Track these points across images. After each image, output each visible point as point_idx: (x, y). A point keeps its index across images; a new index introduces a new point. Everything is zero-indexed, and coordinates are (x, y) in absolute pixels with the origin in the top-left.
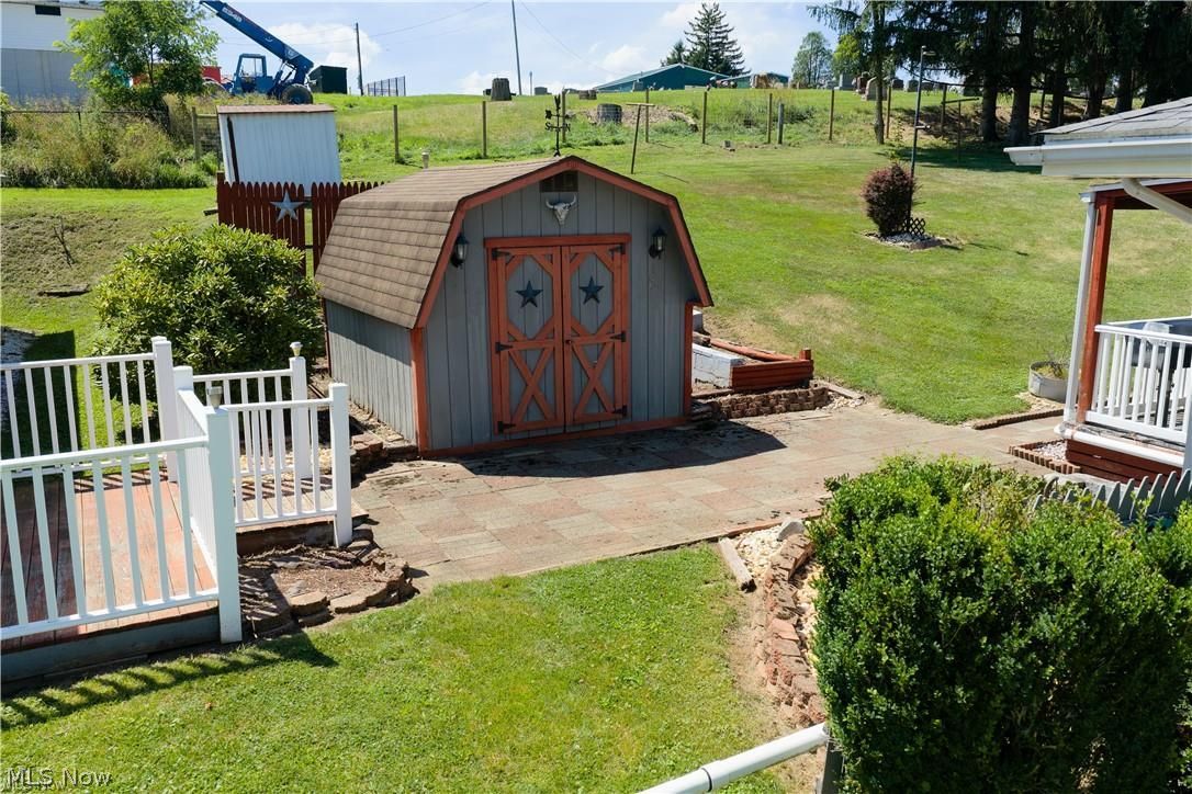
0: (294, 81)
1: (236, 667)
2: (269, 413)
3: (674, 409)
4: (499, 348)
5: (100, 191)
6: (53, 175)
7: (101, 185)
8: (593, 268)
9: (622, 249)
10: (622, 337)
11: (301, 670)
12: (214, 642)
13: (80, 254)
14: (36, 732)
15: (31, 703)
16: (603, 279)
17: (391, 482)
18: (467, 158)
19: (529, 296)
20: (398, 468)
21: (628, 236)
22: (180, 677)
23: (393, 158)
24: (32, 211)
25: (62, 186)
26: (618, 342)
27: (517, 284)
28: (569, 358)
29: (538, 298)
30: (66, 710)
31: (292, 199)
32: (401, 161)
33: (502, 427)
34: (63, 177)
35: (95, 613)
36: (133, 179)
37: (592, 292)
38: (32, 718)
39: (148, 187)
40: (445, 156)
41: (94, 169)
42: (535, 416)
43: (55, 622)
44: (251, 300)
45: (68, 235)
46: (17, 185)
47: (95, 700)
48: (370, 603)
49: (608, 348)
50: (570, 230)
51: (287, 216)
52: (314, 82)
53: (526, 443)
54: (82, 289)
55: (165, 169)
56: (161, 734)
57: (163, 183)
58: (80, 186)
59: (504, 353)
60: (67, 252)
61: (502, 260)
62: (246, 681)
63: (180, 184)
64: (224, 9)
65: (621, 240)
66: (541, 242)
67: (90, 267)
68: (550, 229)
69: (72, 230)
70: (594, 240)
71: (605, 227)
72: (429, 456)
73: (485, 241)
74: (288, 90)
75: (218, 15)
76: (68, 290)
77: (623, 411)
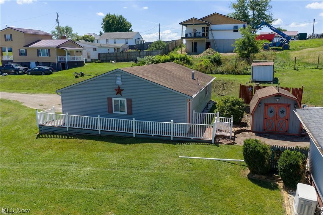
0: (286, 43)
1: (212, 145)
2: (228, 124)
3: (297, 132)
4: (265, 118)
5: (232, 75)
6: (226, 72)
7: (233, 74)
8: (283, 108)
9: (289, 106)
10: (288, 120)
11: (217, 147)
12: (211, 143)
13: (226, 88)
14: (196, 145)
15: (197, 143)
16: (285, 110)
17: (244, 134)
18: (313, 69)
19: (271, 112)
20: (247, 133)
21: (290, 104)
22: (207, 144)
23: (294, 68)
24: (220, 80)
25: (227, 74)
26: (287, 120)
27: (269, 110)
28: (277, 122)
29: (273, 112)
30: (199, 144)
31: (251, 88)
32: (295, 69)
33: (264, 130)
34: (228, 73)
35: (202, 138)
36: (239, 73)
37: (282, 112)
38: (196, 144)
39: (241, 75)
40: (308, 68)
41: (233, 71)
42: (270, 129)
43: (199, 138)
44: (233, 107)
45: (225, 85)
46: (220, 74)
47: (201, 144)
48: (227, 144)
49: (285, 121)
50: (279, 103)
51: (250, 91)
52: (297, 37)
53: (268, 133)
54: (225, 94)
55: (245, 71)
56: (204, 147)
57: (244, 74)
58: (230, 74)
59: (266, 119)
60: (224, 88)
61: (267, 106)
62: (212, 146)
63: (247, 74)
64: (272, 28)
65: (289, 105)
66: (274, 104)
67: (227, 91)
68: (275, 102)
69: (225, 84)
70: (284, 105)
71: (286, 102)
72: (252, 132)
73: (265, 103)
74: (284, 45)
75: (270, 29)
76: (222, 94)
77: (287, 131)
